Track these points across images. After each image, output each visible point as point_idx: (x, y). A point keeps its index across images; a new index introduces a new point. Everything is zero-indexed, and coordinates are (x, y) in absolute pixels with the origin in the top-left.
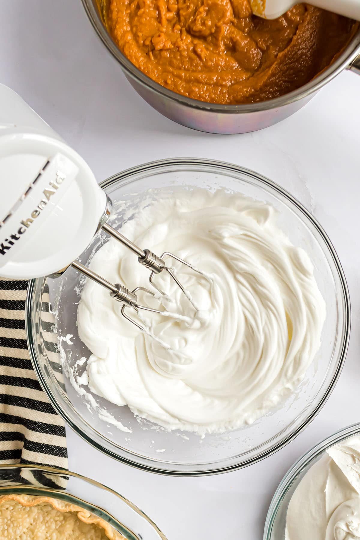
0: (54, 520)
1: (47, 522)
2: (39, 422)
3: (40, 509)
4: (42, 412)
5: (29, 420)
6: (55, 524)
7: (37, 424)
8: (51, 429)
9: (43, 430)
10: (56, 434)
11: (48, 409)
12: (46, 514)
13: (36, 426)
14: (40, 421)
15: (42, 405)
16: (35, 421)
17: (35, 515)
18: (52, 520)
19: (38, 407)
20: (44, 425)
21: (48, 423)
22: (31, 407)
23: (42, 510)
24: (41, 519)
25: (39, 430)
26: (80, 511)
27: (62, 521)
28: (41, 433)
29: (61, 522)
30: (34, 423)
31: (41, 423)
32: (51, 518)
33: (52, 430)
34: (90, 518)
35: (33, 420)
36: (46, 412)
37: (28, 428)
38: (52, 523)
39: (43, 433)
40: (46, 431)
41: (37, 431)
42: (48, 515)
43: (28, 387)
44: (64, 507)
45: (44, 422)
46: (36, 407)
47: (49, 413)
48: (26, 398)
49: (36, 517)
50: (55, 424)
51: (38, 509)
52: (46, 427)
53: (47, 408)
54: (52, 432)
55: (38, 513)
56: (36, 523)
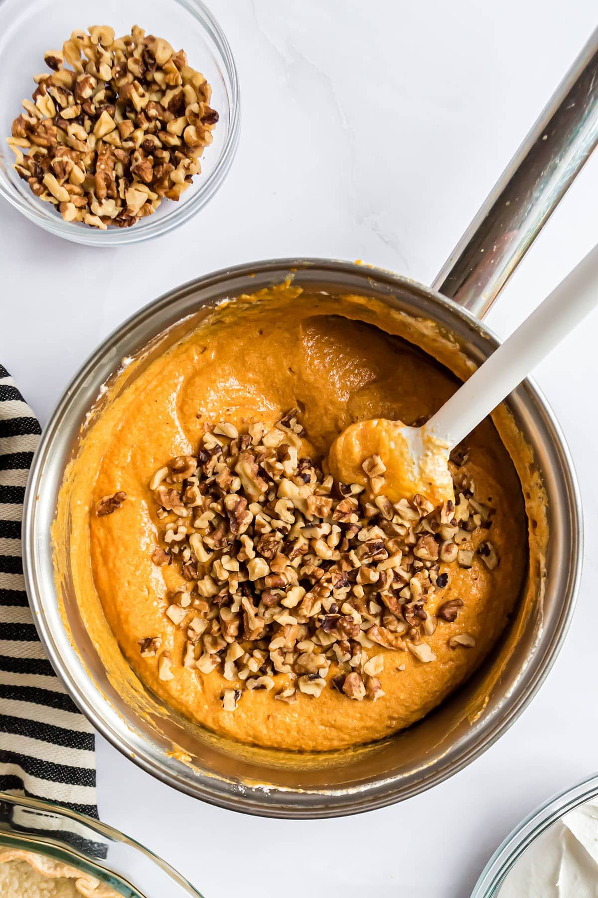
0: (38, 887)
1: (26, 891)
2: (47, 762)
3: (14, 867)
4: (54, 745)
5: (30, 758)
6: (39, 895)
7: (44, 765)
8: (67, 775)
9: (54, 777)
10: (77, 784)
11: (65, 740)
12: (25, 876)
13: (43, 770)
14: (50, 760)
15: (55, 733)
16: (41, 760)
17: (6, 877)
18: (34, 888)
19: (48, 735)
20: (57, 768)
21: (63, 763)
22: (36, 736)
23: (18, 869)
24: (16, 885)
25: (48, 775)
26: (81, 878)
27: (52, 890)
28: (51, 782)
29: (50, 891)
30: (38, 763)
31: (51, 763)
32: (33, 884)
33: (71, 776)
34: (97, 891)
35: (38, 757)
36: (60, 745)
37: (27, 772)
38: (34, 892)
39: (54, 781)
40: (60, 778)
41: (43, 778)
42: (28, 878)
43: (31, 701)
44: (52, 869)
45: (56, 762)
46: (44, 735)
47: (67, 746)
48: (28, 720)
49: (7, 880)
50: (75, 765)
51: (11, 868)
52: (59, 770)
53: (64, 737)
54: (70, 780)
55: (12, 875)
56: (7, 893)
